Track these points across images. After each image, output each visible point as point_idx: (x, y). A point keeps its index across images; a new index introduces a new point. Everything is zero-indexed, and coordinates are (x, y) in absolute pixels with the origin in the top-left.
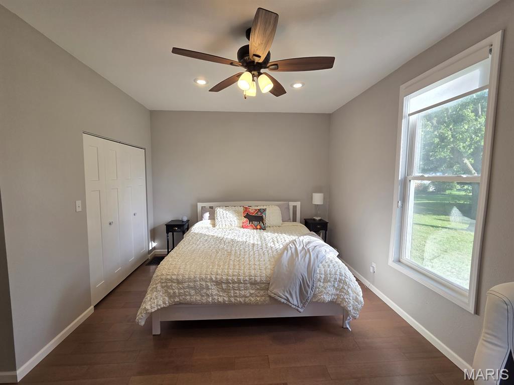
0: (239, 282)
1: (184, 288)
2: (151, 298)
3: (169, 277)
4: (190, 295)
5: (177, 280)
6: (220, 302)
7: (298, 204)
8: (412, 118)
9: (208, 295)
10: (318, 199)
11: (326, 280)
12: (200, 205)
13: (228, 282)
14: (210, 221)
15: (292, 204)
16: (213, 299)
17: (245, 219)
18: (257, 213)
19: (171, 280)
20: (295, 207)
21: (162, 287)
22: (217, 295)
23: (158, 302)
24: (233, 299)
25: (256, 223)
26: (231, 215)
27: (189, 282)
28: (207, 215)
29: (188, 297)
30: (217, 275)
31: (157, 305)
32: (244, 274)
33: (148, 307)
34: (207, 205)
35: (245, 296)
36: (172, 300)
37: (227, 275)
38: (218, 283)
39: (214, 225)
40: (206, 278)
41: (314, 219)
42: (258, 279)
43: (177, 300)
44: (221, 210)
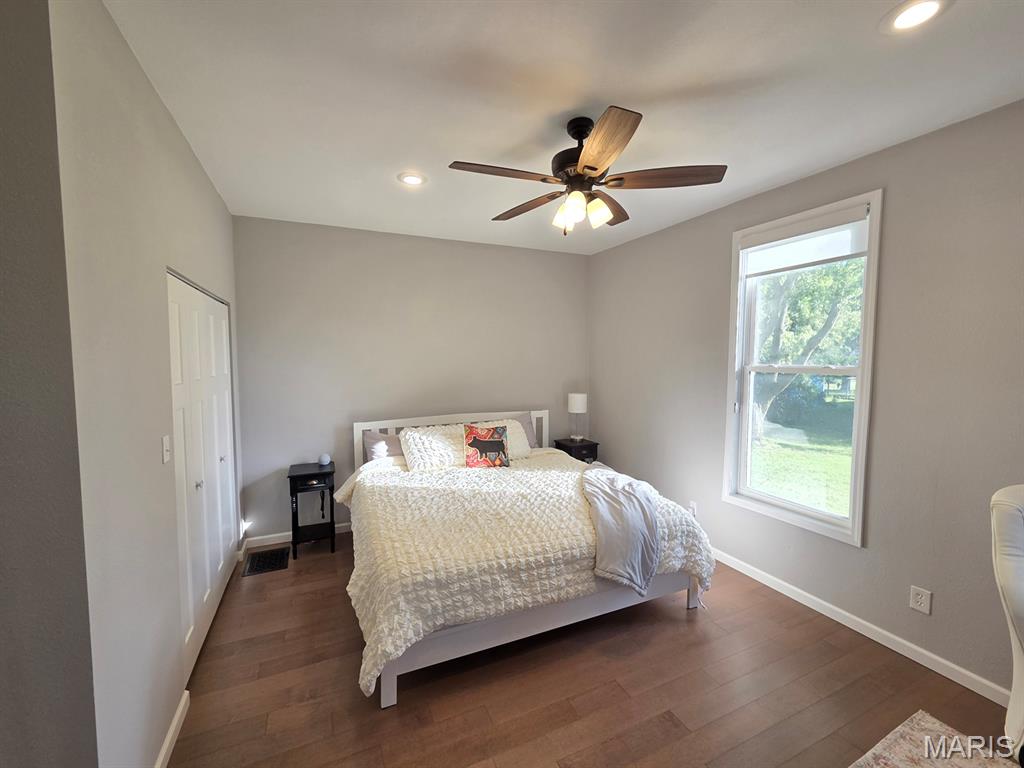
0: (548, 564)
1: (452, 595)
2: (391, 630)
3: (420, 578)
4: (465, 606)
5: (437, 581)
6: (520, 608)
7: (544, 414)
8: (751, 282)
9: (497, 599)
10: (578, 403)
11: (672, 537)
12: (359, 428)
13: (529, 567)
14: (392, 459)
15: (535, 414)
16: (507, 604)
17: (472, 450)
19: (426, 584)
20: (539, 420)
21: (408, 602)
22: (513, 596)
23: (405, 633)
24: (539, 598)
25: (492, 455)
26: (440, 444)
27: (459, 580)
28: (381, 448)
29: (462, 612)
30: (509, 557)
31: (405, 641)
32: (553, 547)
33: (390, 649)
34: (375, 426)
35: (560, 588)
36: (430, 624)
37: (526, 555)
38: (513, 572)
39: (406, 467)
40: (490, 567)
41: (572, 440)
42: (577, 552)
43: (440, 621)
44: (417, 435)
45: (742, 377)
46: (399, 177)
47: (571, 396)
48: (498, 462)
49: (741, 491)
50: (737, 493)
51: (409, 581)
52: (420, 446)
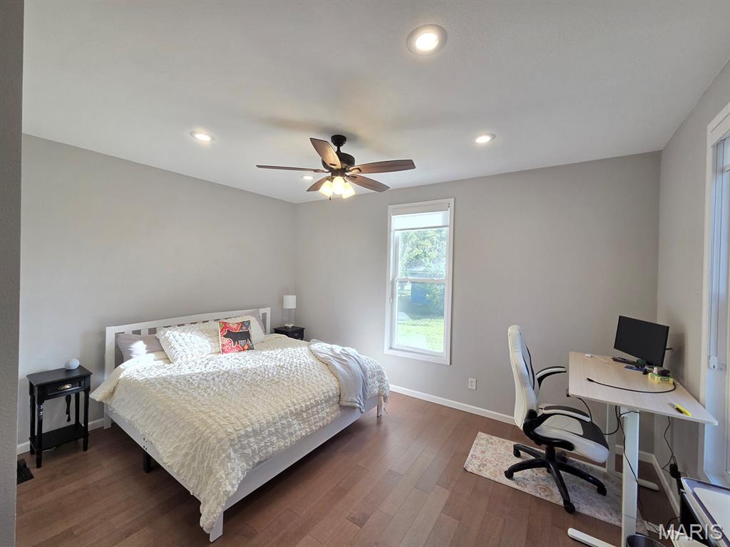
0: (317, 404)
1: (264, 438)
2: (227, 475)
3: (242, 432)
4: (272, 444)
5: (254, 431)
6: (303, 436)
7: (268, 311)
8: (397, 233)
9: (291, 434)
10: (290, 302)
11: (373, 376)
12: (111, 332)
13: (307, 409)
14: (152, 356)
15: (262, 311)
16: (297, 436)
17: (226, 340)
18: (241, 328)
19: (247, 435)
20: (264, 315)
21: (235, 451)
22: (300, 429)
23: (237, 474)
24: (314, 428)
25: (242, 342)
26: (198, 338)
27: (268, 427)
28: (139, 347)
29: (270, 449)
30: (295, 405)
31: (238, 479)
32: (318, 393)
33: (229, 488)
34: (128, 329)
35: (324, 418)
36: (251, 463)
37: (304, 401)
38: (298, 414)
39: (167, 360)
40: (286, 413)
41: (286, 327)
42: (331, 394)
43: (257, 460)
44: (176, 333)
45: (393, 283)
46: (192, 134)
47: (285, 296)
48: (246, 347)
49: (393, 347)
50: (391, 348)
51: (235, 436)
52: (181, 341)
